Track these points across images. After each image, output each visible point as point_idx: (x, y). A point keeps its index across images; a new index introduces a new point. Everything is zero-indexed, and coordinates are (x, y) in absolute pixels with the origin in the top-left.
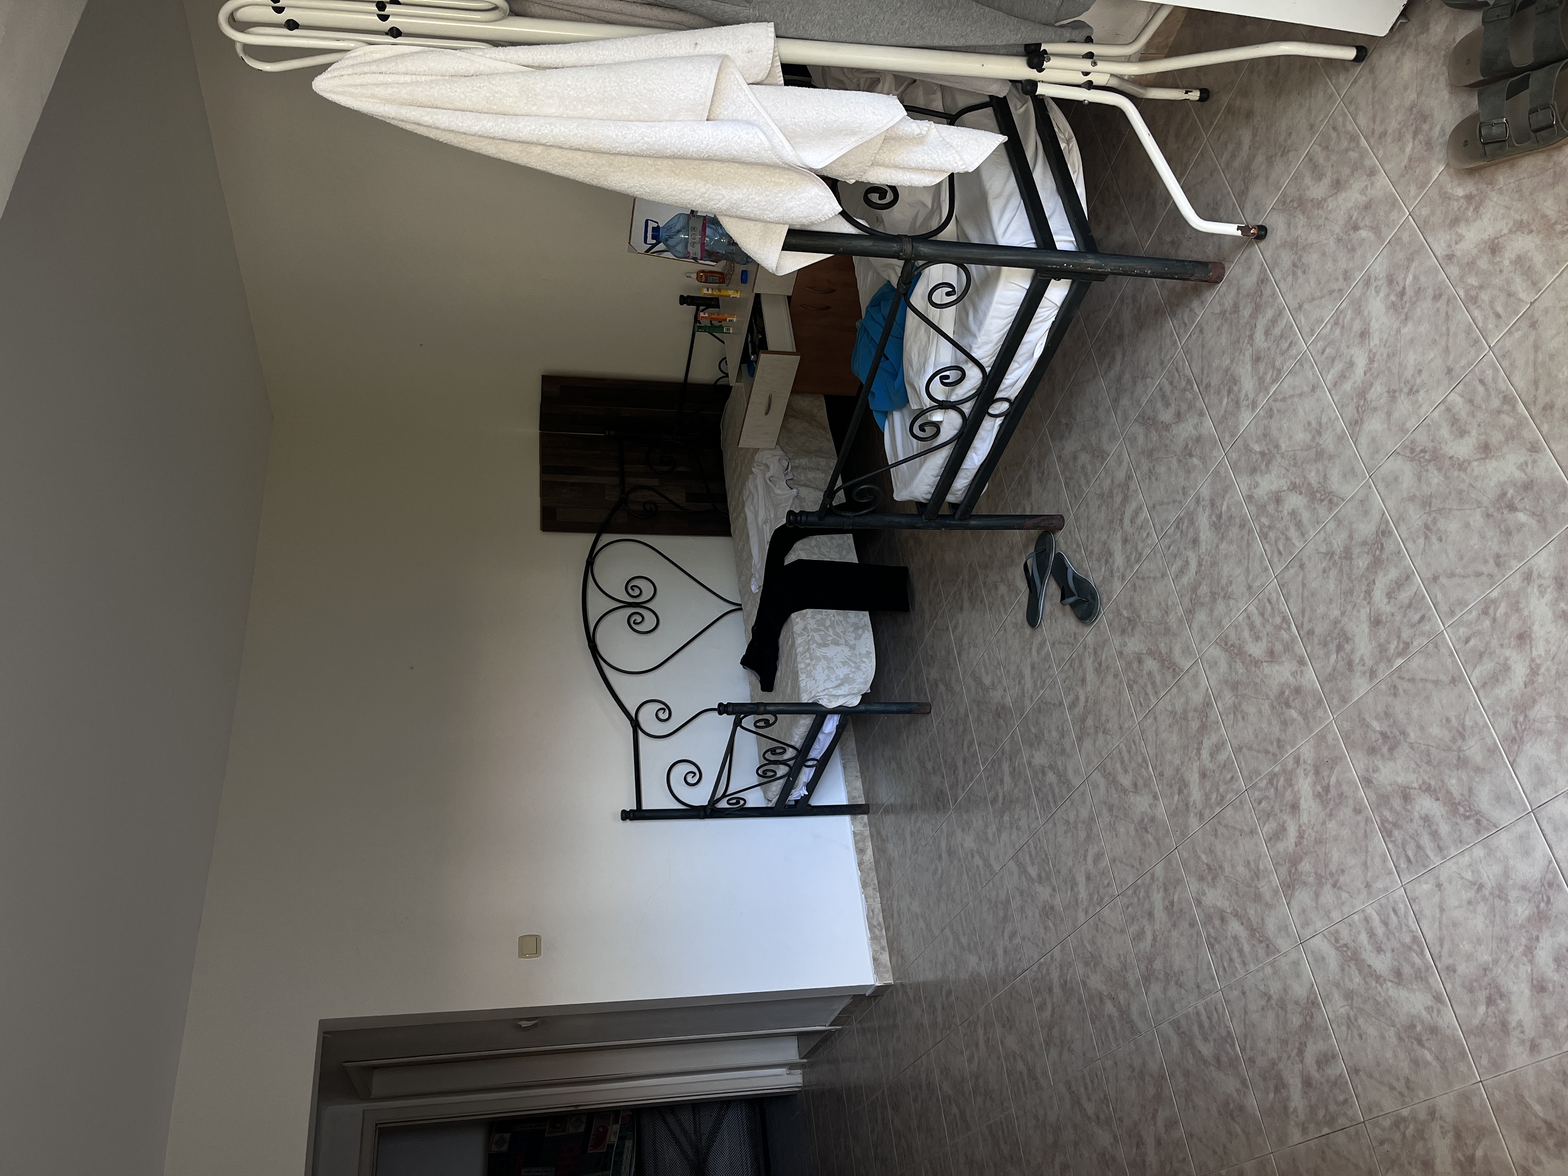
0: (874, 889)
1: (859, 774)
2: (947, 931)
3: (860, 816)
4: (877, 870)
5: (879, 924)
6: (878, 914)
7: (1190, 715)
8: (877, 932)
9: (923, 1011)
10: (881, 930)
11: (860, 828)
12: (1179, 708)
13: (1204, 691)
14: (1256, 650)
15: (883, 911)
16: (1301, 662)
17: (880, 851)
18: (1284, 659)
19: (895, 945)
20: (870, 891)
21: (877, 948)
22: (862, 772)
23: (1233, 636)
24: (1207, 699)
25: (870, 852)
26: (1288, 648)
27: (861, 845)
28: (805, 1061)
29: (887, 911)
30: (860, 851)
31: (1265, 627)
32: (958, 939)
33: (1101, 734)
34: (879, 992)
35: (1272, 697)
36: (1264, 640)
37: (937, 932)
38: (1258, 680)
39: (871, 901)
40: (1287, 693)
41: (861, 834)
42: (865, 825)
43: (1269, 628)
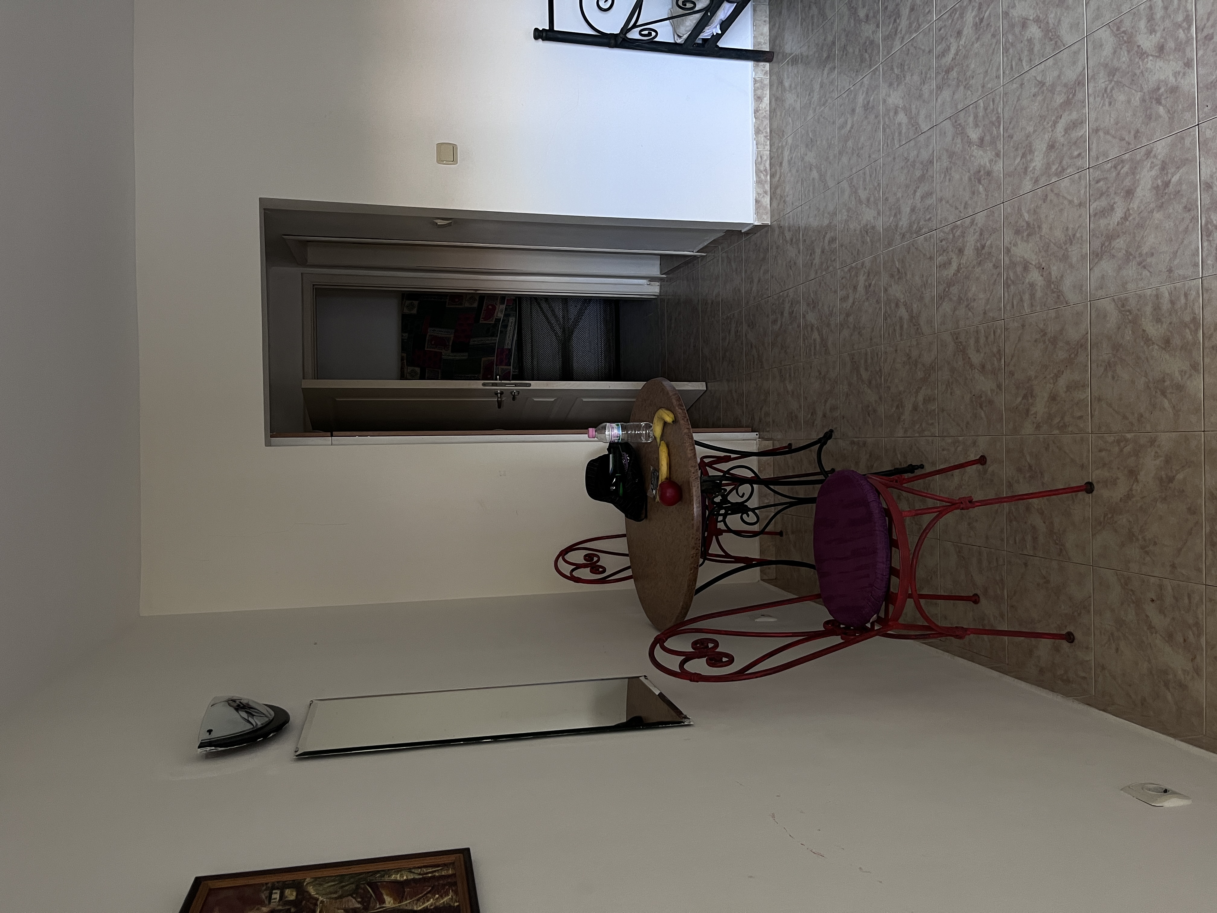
0: (766, 137)
1: (768, 19)
2: (845, 184)
3: (762, 63)
4: (771, 119)
5: (766, 170)
6: (766, 160)
7: (1058, 89)
8: (763, 177)
9: (799, 252)
10: (767, 175)
11: (760, 75)
12: (1049, 80)
13: (1081, 69)
14: (1147, 42)
15: (771, 159)
16: (1188, 64)
17: (777, 100)
18: (1171, 57)
19: (779, 191)
20: (762, 138)
21: (761, 191)
22: (771, 17)
23: (1127, 24)
24: (1081, 78)
25: (766, 100)
26: (1180, 48)
27: (759, 92)
28: (664, 276)
29: (775, 160)
30: (758, 99)
31: (1164, 21)
32: (856, 192)
33: (962, 88)
34: (755, 229)
35: (1145, 90)
36: (1158, 35)
37: (831, 183)
38: (1138, 72)
39: (761, 148)
40: (1162, 90)
41: (761, 81)
42: (766, 73)
43: (1168, 23)
